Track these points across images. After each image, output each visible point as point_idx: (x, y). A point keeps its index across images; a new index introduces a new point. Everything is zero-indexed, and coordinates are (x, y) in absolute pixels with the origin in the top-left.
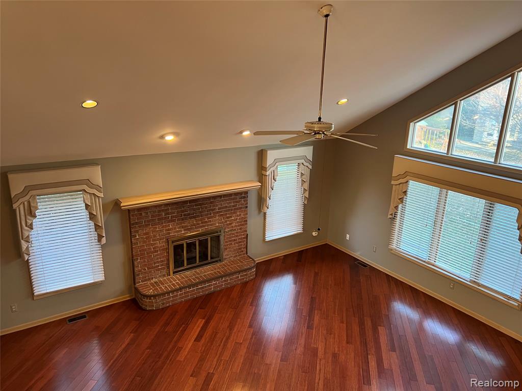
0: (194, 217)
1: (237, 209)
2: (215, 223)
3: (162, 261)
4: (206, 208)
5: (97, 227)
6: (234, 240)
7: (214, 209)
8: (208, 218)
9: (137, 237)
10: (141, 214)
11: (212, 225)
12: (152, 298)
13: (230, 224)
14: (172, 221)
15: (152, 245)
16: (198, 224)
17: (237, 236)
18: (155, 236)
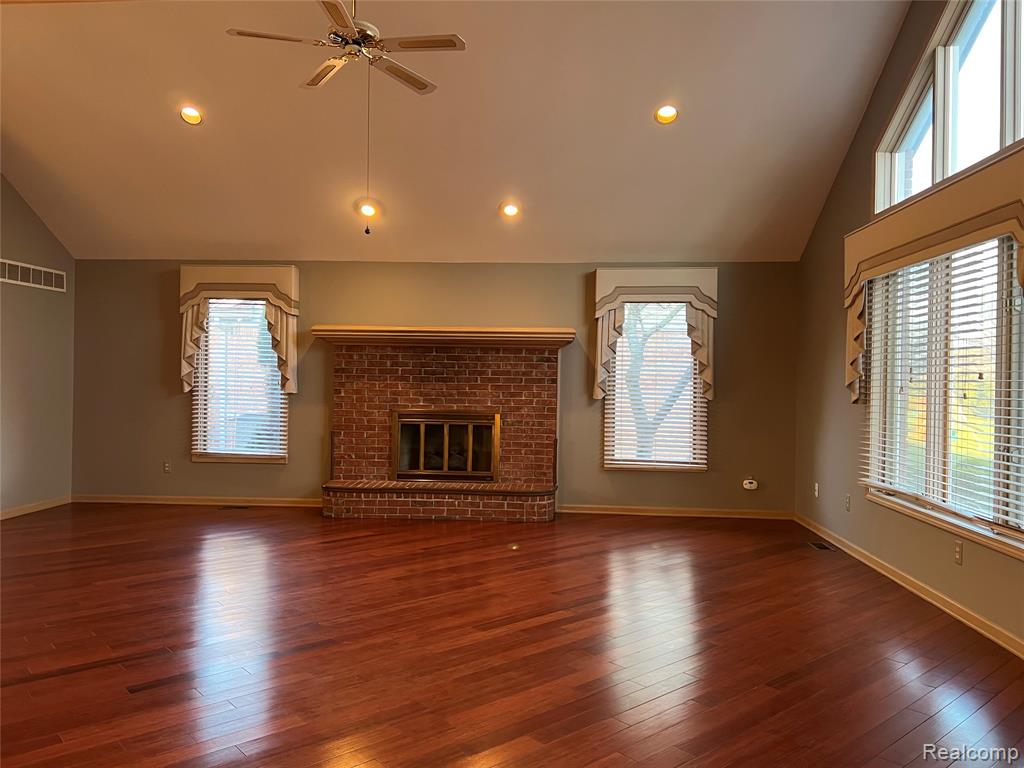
0: (444, 380)
1: (533, 381)
2: (484, 399)
3: (381, 449)
4: (467, 366)
5: (282, 363)
6: (526, 445)
7: (484, 373)
8: (471, 388)
9: (343, 394)
10: (351, 356)
11: (478, 402)
12: (331, 493)
13: (519, 409)
14: (403, 378)
15: (366, 414)
16: (451, 395)
17: (532, 438)
18: (371, 400)
